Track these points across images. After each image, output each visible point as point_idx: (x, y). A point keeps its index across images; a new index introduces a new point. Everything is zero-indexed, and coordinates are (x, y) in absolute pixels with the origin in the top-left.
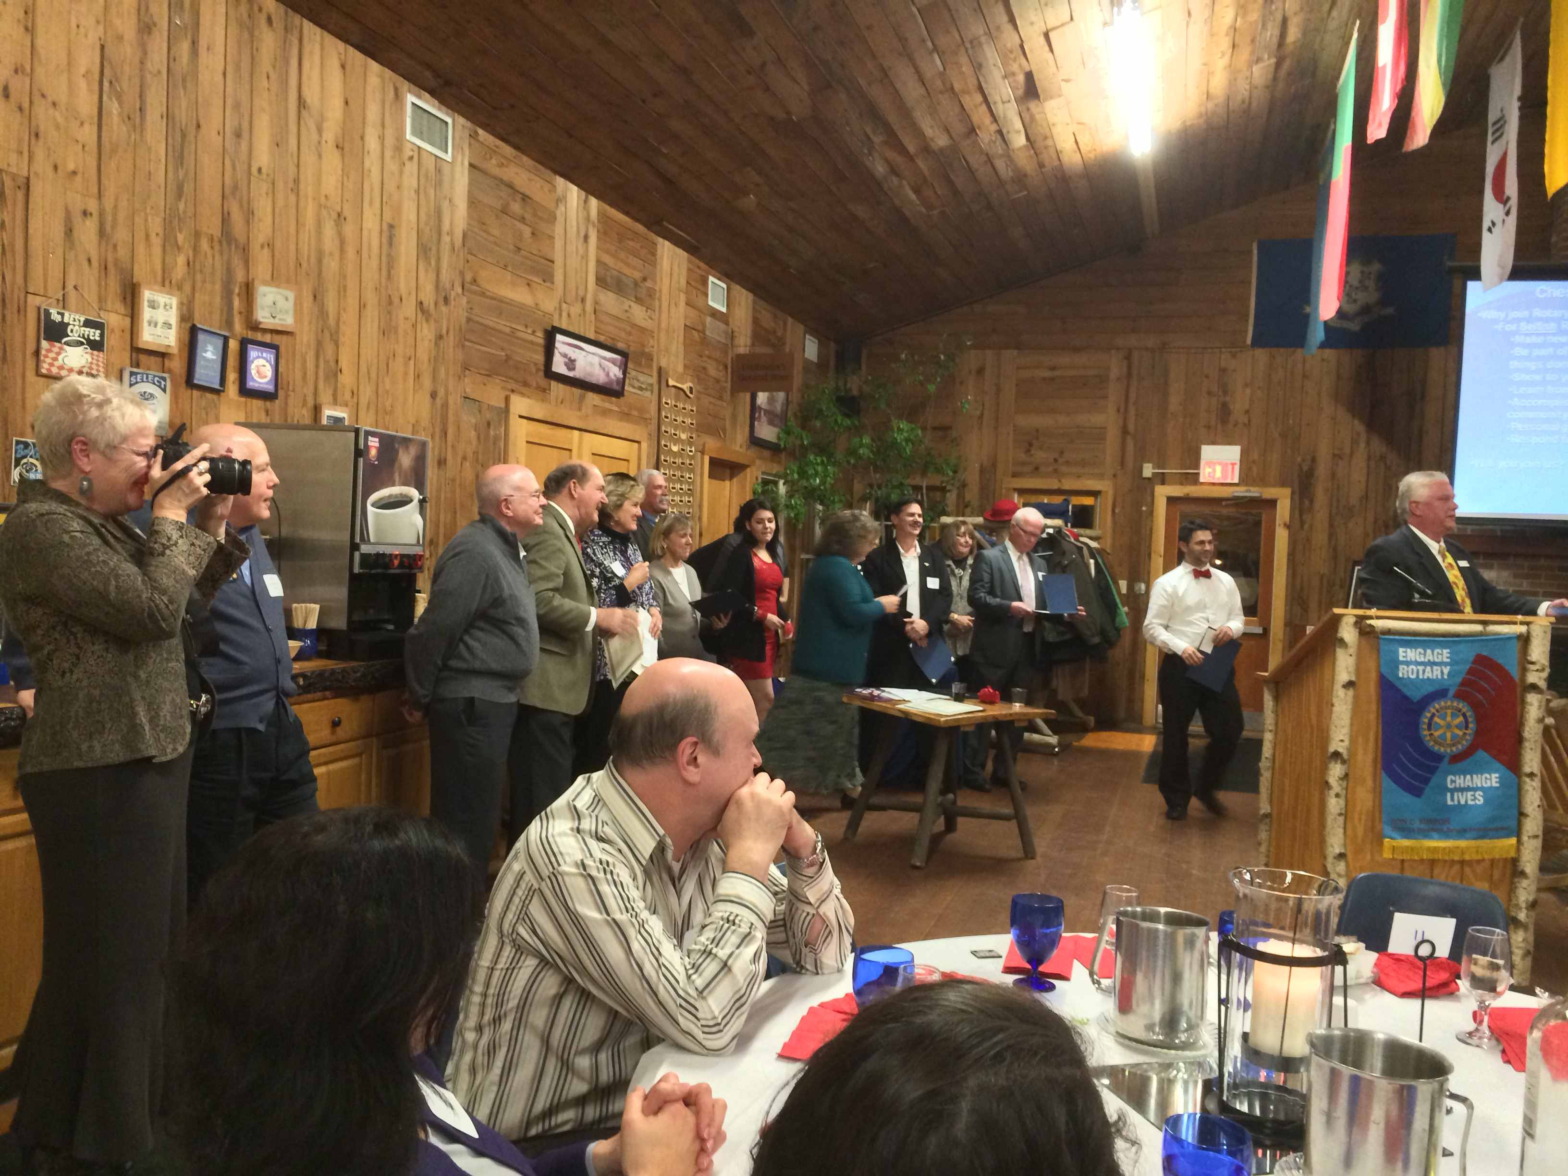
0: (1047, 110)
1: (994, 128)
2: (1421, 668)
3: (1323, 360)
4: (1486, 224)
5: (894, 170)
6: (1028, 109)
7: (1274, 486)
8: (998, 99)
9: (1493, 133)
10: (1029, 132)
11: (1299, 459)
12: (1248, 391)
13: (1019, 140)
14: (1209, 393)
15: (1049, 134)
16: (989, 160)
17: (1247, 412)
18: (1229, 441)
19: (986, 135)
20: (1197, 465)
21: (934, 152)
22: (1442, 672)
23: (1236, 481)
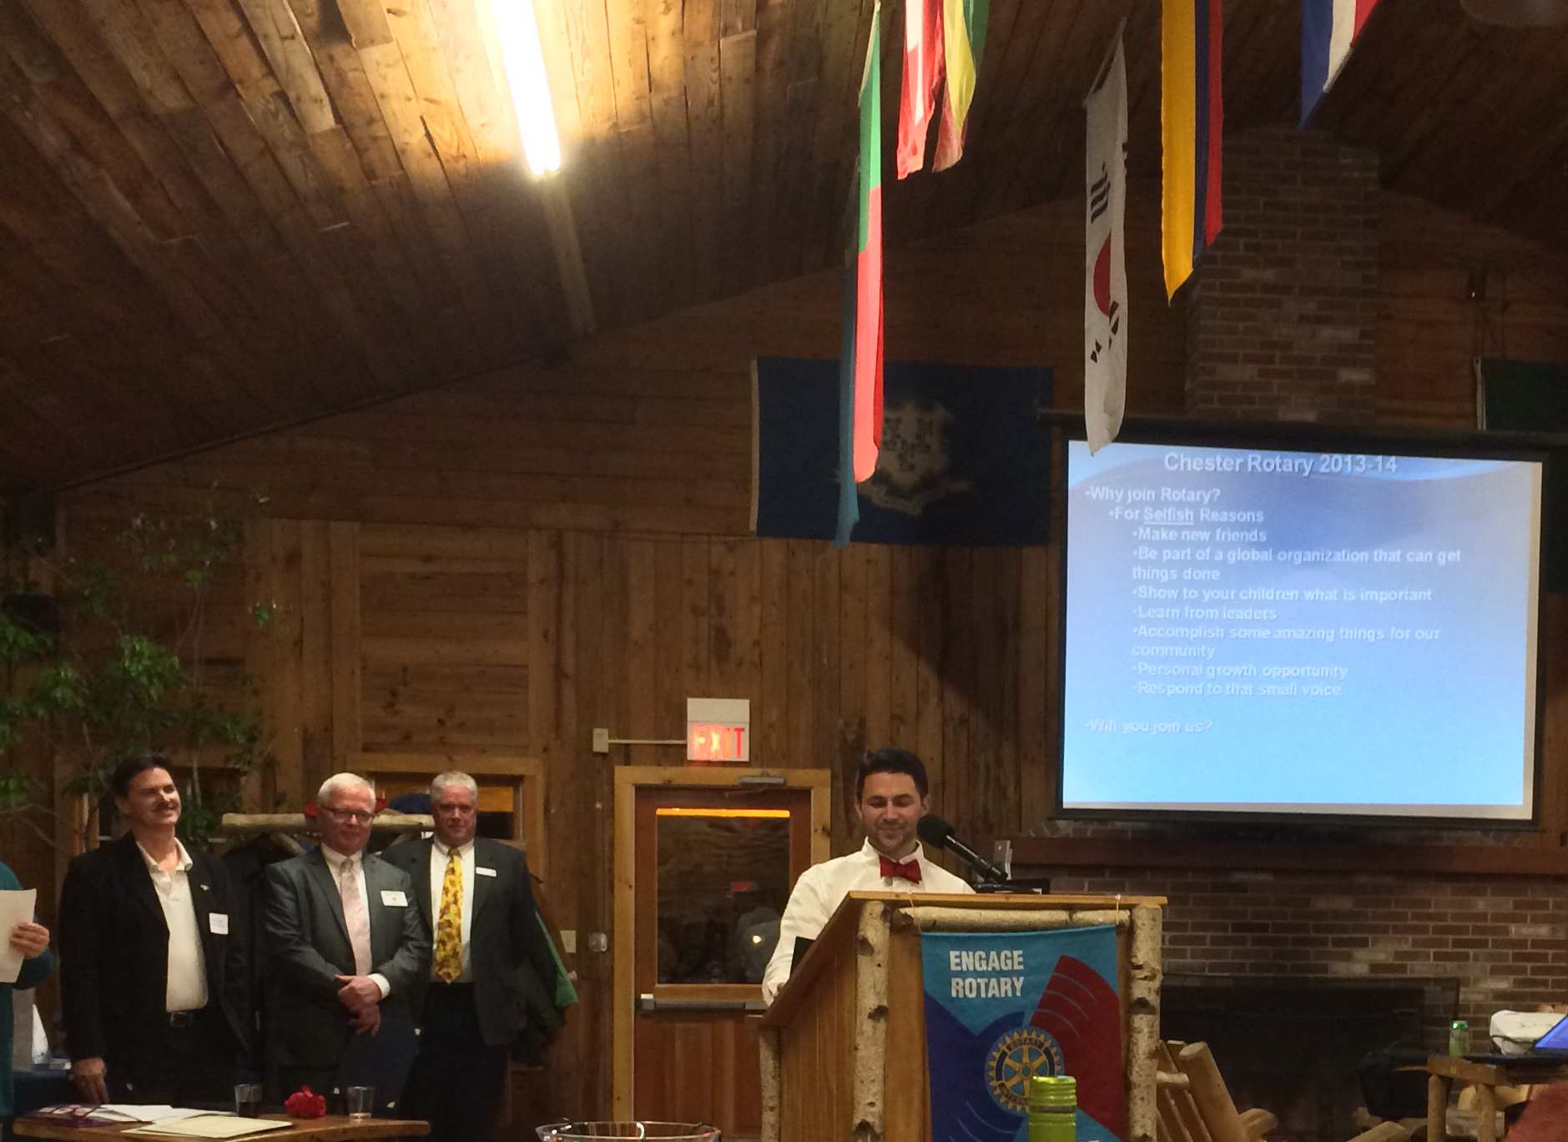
0: (369, 67)
1: (269, 86)
2: (982, 981)
3: (868, 561)
4: (1089, 349)
5: (78, 146)
6: (331, 58)
7: (805, 767)
8: (272, 30)
9: (1093, 204)
10: (339, 103)
11: (841, 722)
12: (757, 609)
13: (324, 120)
14: (695, 610)
15: (376, 115)
16: (269, 150)
17: (757, 643)
18: (730, 691)
19: (257, 98)
20: (683, 734)
21: (156, 117)
22: (1013, 986)
23: (745, 757)
